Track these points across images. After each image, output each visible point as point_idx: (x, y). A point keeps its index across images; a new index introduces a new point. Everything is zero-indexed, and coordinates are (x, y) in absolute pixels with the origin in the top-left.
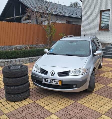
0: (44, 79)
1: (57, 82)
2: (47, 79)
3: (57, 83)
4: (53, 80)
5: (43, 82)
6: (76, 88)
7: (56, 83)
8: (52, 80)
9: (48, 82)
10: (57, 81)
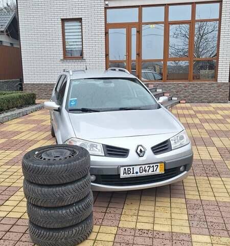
0: (125, 169)
1: (155, 168)
2: (131, 167)
3: (155, 170)
4: (147, 166)
5: (122, 176)
6: (186, 172)
7: (153, 171)
8: (143, 166)
9: (133, 173)
10: (154, 165)
